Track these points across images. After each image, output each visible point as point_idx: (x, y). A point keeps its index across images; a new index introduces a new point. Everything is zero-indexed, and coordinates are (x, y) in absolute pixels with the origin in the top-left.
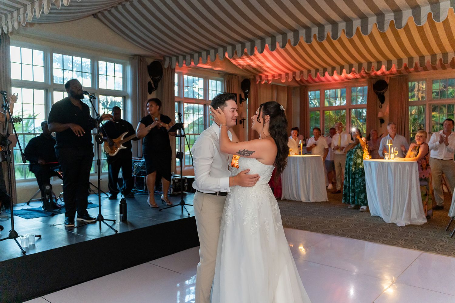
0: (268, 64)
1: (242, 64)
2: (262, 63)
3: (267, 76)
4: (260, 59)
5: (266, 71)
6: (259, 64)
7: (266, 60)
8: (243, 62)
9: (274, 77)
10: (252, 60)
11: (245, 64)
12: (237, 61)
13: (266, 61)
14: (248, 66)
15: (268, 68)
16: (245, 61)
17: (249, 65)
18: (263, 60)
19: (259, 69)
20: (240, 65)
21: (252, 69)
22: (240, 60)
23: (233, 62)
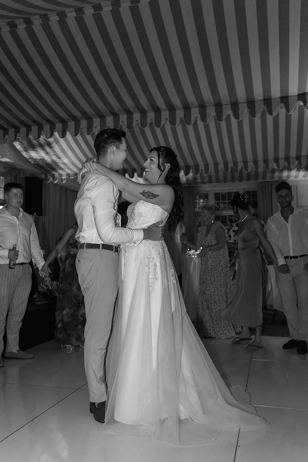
0: (65, 160)
1: (34, 157)
2: (59, 158)
3: (61, 175)
4: (58, 153)
5: (61, 169)
6: (55, 159)
7: (64, 154)
8: (36, 155)
9: (69, 176)
10: (47, 153)
11: (38, 158)
12: (29, 153)
13: (63, 156)
14: (41, 161)
15: (64, 164)
16: (38, 155)
17: (43, 160)
18: (60, 154)
19: (54, 165)
20: (32, 158)
21: (45, 165)
22: (33, 152)
23: (24, 154)
